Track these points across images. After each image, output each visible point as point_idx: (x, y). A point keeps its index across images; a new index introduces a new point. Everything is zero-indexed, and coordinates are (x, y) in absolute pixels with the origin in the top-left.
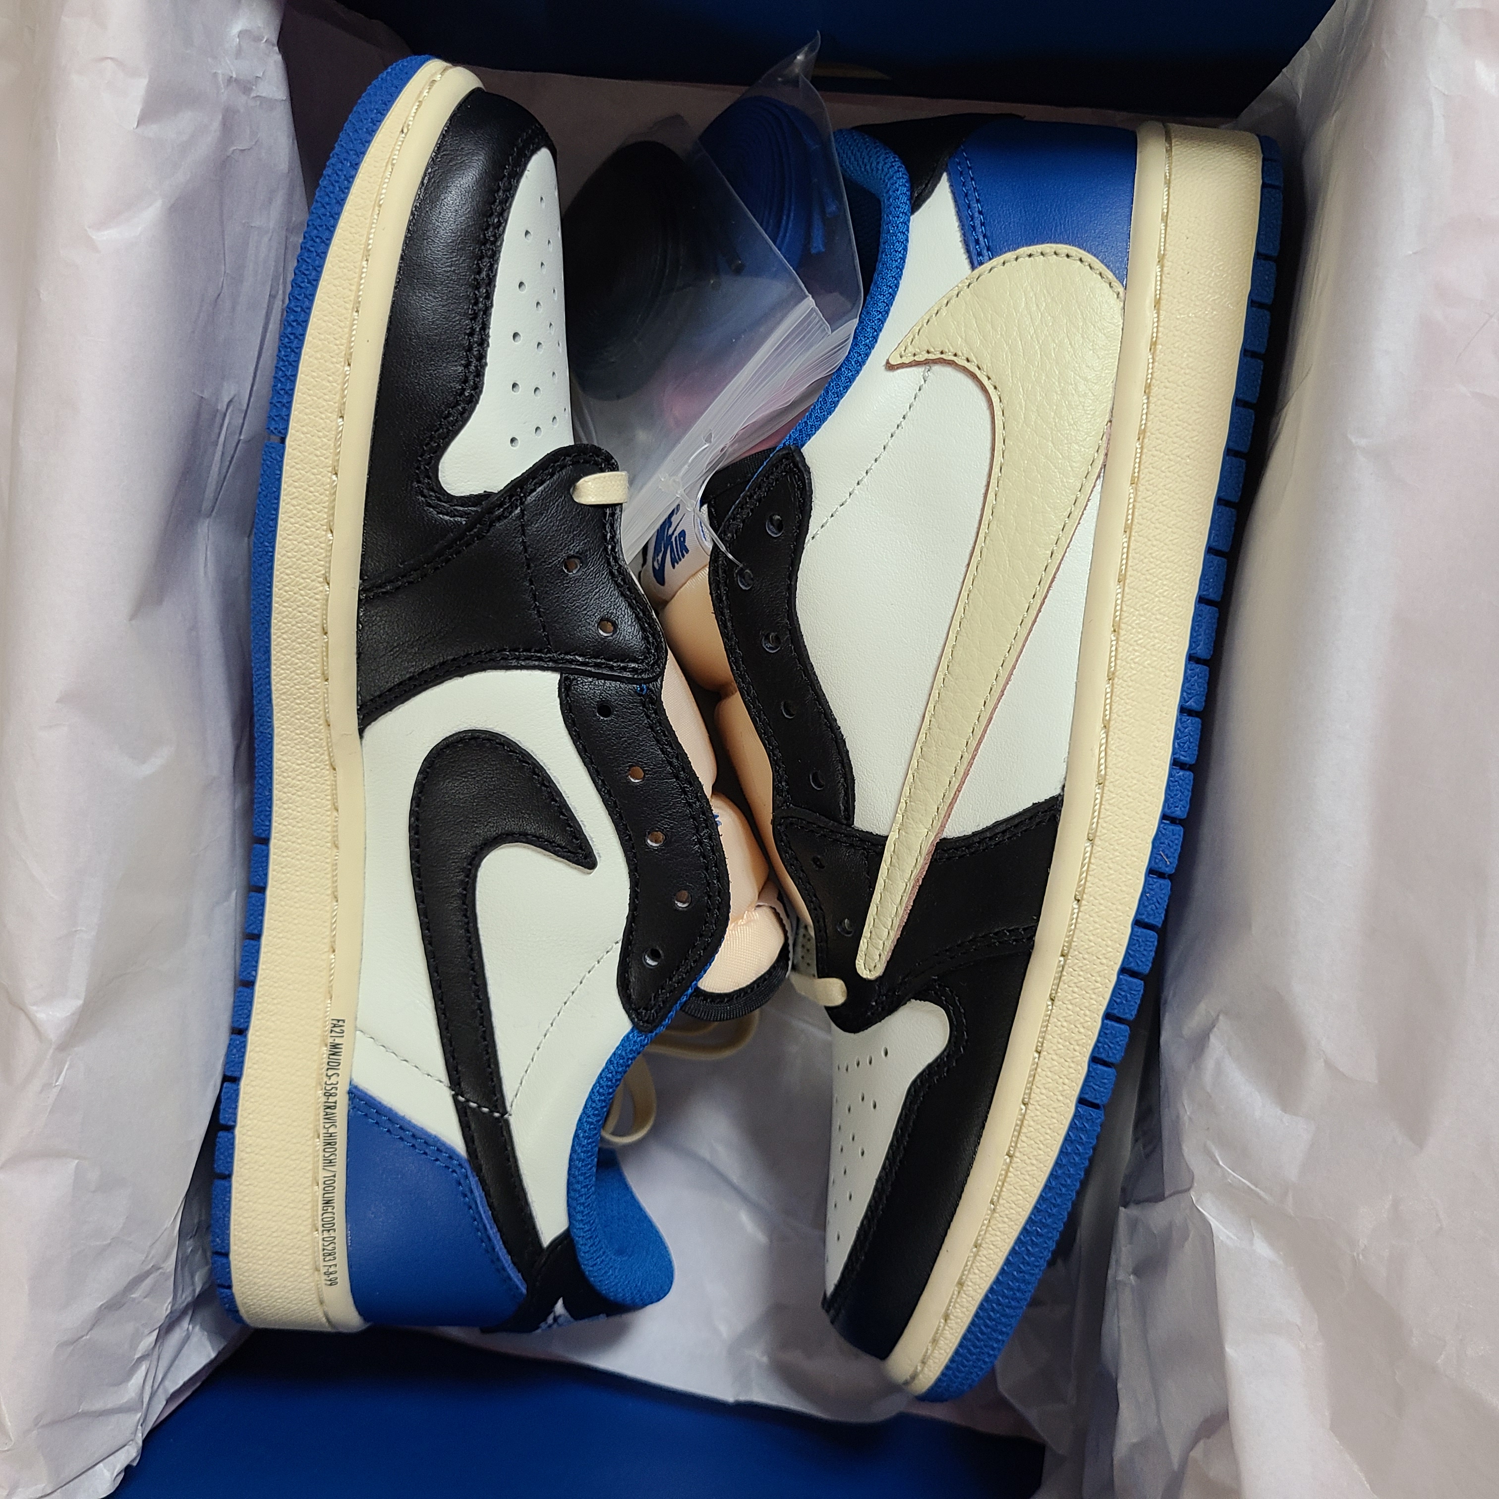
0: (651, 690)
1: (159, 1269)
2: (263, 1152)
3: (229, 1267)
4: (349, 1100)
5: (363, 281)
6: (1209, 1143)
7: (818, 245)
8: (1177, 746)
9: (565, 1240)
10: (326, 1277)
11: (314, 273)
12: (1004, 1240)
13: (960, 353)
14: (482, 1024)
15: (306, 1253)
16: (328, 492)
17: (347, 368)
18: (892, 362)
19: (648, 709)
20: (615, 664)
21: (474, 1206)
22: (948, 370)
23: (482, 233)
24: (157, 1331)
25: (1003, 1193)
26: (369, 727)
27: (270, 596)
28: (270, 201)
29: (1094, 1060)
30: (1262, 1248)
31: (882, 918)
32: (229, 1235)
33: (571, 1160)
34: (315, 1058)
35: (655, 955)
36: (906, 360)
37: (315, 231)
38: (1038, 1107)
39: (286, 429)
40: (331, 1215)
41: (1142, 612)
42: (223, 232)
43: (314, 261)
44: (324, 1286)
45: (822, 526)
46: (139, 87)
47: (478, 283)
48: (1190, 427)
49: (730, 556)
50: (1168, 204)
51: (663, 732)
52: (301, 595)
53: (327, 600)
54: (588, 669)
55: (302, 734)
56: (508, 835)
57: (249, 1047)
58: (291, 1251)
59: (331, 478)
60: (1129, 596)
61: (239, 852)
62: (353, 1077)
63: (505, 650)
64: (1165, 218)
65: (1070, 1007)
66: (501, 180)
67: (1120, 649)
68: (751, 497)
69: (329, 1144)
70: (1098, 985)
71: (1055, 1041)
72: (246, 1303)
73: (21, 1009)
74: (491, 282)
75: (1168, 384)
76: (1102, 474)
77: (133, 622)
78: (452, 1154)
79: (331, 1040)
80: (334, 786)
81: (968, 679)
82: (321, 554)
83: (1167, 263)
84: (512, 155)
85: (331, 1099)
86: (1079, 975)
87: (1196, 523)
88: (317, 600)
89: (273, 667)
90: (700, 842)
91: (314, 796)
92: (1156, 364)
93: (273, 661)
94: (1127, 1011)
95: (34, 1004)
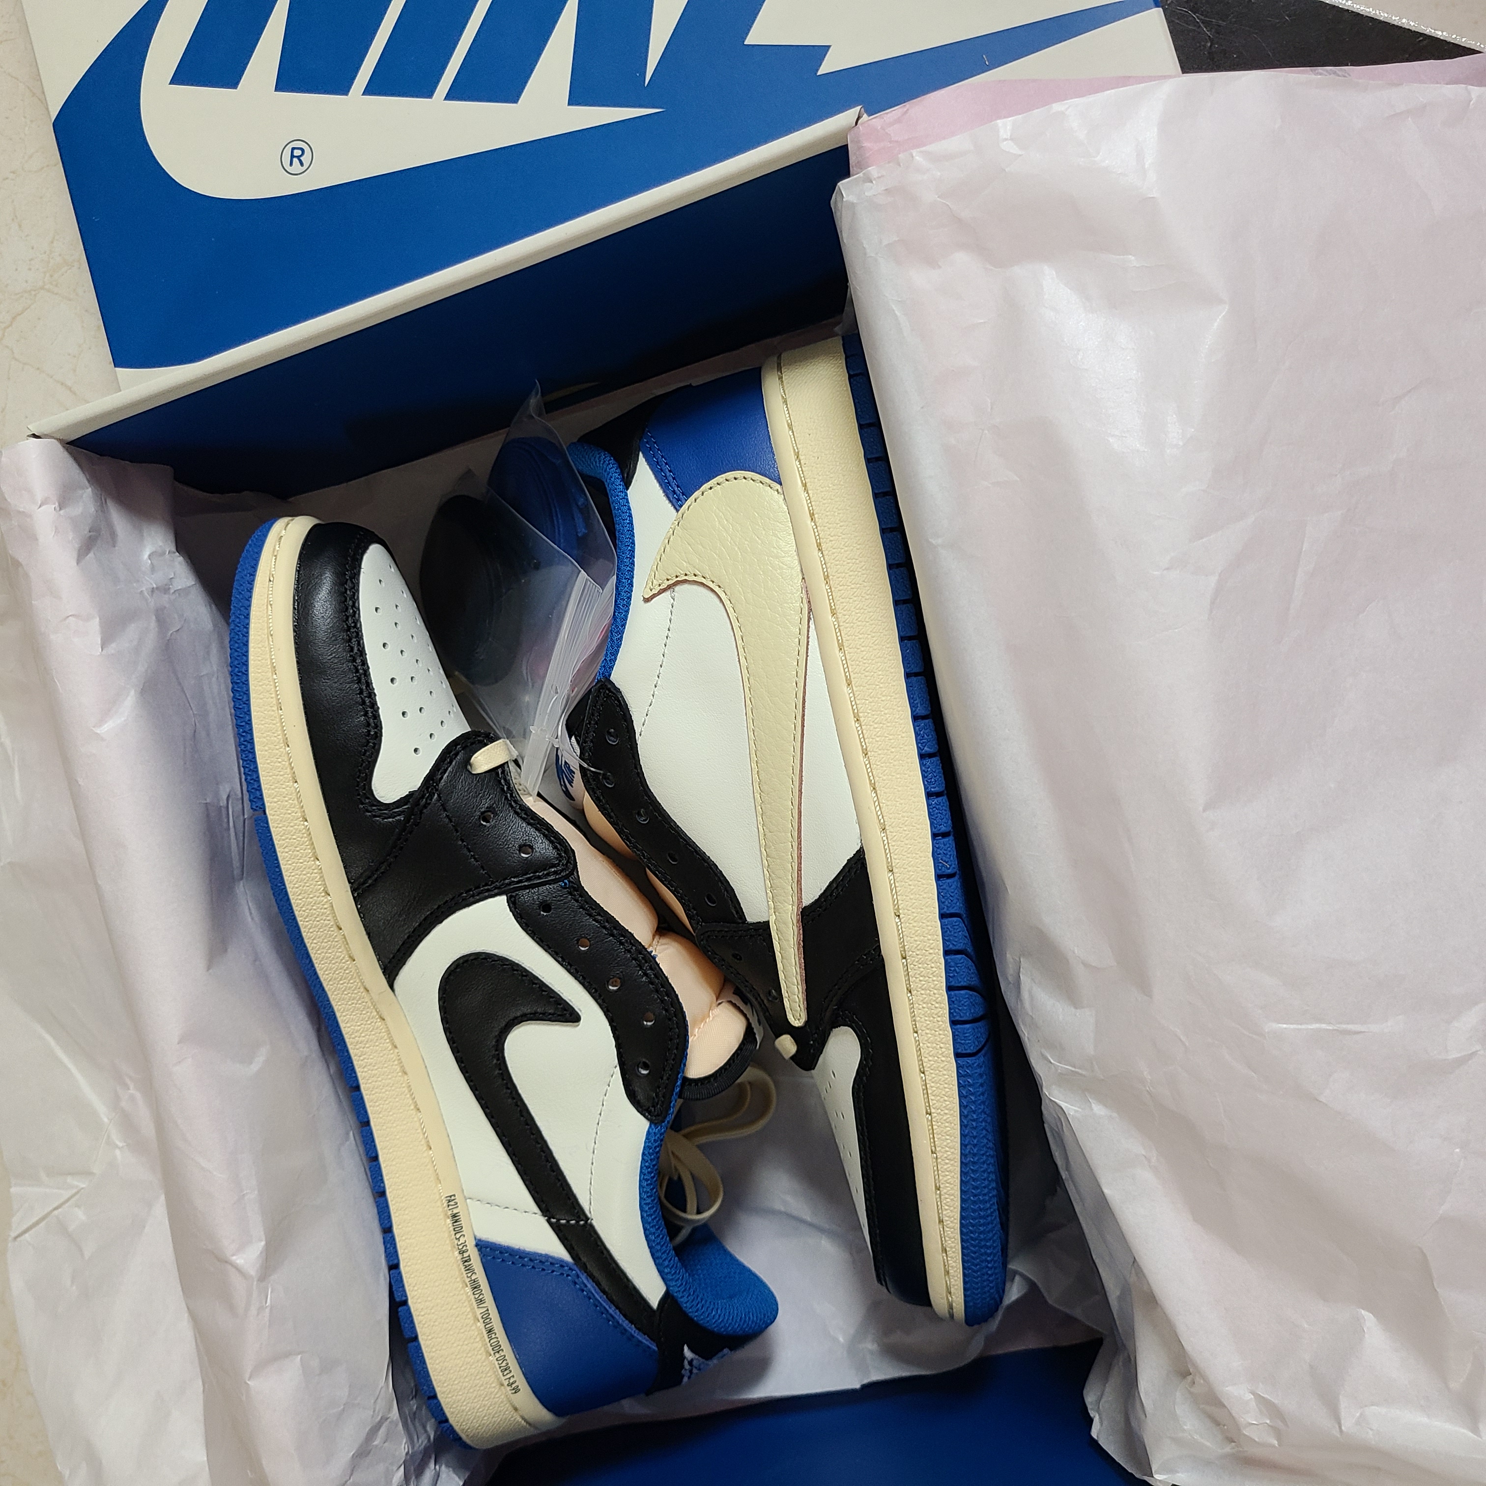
0: (572, 882)
1: (387, 1419)
2: (433, 1311)
3: (440, 1405)
4: (479, 1251)
5: (278, 688)
6: (1043, 1050)
7: (582, 531)
8: (926, 783)
9: (667, 1298)
10: (509, 1388)
11: (245, 696)
12: (953, 1177)
13: (688, 573)
14: (547, 1161)
15: (489, 1375)
16: (305, 835)
17: (288, 749)
18: (646, 597)
19: (575, 895)
20: (540, 874)
21: (592, 1297)
22: (686, 586)
23: (344, 624)
24: (403, 1466)
25: (936, 1143)
26: (395, 982)
27: (295, 919)
28: (208, 653)
29: (953, 1023)
30: (1098, 1109)
31: (789, 979)
32: (431, 1381)
33: (646, 1237)
34: (444, 1229)
35: (646, 1067)
36: (655, 591)
37: (237, 669)
38: (932, 1071)
39: (263, 804)
40: (495, 1340)
41: (871, 700)
42: (182, 688)
43: (242, 688)
44: (512, 1395)
45: (643, 725)
46: (95, 625)
47: (354, 658)
48: (858, 561)
49: (592, 769)
50: (789, 416)
51: (590, 907)
52: (315, 910)
53: (332, 906)
54: (523, 884)
55: (353, 1004)
56: (513, 1020)
57: (397, 1239)
58: (478, 1377)
59: (304, 825)
60: (858, 693)
61: (345, 1103)
62: (476, 1233)
63: (462, 893)
64: (790, 427)
65: (923, 992)
66: (346, 583)
67: (864, 732)
68: (590, 723)
69: (475, 1288)
70: (934, 969)
71: (923, 1020)
72: (463, 1429)
73: (226, 1262)
74: (362, 652)
75: (832, 538)
76: (812, 616)
77: (211, 971)
78: (562, 1264)
79: (450, 1212)
80: (388, 1032)
81: (775, 791)
82: (316, 877)
83: (801, 457)
84: (348, 563)
85: (466, 1255)
86: (919, 968)
87: (886, 624)
88: (325, 909)
89: (316, 965)
90: (646, 974)
91: (377, 1044)
92: (819, 528)
93: (315, 961)
94: (960, 980)
95: (233, 1255)
